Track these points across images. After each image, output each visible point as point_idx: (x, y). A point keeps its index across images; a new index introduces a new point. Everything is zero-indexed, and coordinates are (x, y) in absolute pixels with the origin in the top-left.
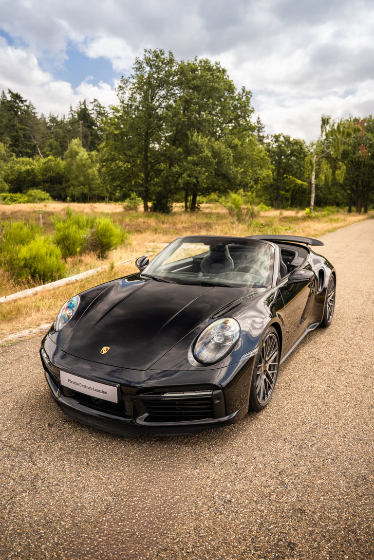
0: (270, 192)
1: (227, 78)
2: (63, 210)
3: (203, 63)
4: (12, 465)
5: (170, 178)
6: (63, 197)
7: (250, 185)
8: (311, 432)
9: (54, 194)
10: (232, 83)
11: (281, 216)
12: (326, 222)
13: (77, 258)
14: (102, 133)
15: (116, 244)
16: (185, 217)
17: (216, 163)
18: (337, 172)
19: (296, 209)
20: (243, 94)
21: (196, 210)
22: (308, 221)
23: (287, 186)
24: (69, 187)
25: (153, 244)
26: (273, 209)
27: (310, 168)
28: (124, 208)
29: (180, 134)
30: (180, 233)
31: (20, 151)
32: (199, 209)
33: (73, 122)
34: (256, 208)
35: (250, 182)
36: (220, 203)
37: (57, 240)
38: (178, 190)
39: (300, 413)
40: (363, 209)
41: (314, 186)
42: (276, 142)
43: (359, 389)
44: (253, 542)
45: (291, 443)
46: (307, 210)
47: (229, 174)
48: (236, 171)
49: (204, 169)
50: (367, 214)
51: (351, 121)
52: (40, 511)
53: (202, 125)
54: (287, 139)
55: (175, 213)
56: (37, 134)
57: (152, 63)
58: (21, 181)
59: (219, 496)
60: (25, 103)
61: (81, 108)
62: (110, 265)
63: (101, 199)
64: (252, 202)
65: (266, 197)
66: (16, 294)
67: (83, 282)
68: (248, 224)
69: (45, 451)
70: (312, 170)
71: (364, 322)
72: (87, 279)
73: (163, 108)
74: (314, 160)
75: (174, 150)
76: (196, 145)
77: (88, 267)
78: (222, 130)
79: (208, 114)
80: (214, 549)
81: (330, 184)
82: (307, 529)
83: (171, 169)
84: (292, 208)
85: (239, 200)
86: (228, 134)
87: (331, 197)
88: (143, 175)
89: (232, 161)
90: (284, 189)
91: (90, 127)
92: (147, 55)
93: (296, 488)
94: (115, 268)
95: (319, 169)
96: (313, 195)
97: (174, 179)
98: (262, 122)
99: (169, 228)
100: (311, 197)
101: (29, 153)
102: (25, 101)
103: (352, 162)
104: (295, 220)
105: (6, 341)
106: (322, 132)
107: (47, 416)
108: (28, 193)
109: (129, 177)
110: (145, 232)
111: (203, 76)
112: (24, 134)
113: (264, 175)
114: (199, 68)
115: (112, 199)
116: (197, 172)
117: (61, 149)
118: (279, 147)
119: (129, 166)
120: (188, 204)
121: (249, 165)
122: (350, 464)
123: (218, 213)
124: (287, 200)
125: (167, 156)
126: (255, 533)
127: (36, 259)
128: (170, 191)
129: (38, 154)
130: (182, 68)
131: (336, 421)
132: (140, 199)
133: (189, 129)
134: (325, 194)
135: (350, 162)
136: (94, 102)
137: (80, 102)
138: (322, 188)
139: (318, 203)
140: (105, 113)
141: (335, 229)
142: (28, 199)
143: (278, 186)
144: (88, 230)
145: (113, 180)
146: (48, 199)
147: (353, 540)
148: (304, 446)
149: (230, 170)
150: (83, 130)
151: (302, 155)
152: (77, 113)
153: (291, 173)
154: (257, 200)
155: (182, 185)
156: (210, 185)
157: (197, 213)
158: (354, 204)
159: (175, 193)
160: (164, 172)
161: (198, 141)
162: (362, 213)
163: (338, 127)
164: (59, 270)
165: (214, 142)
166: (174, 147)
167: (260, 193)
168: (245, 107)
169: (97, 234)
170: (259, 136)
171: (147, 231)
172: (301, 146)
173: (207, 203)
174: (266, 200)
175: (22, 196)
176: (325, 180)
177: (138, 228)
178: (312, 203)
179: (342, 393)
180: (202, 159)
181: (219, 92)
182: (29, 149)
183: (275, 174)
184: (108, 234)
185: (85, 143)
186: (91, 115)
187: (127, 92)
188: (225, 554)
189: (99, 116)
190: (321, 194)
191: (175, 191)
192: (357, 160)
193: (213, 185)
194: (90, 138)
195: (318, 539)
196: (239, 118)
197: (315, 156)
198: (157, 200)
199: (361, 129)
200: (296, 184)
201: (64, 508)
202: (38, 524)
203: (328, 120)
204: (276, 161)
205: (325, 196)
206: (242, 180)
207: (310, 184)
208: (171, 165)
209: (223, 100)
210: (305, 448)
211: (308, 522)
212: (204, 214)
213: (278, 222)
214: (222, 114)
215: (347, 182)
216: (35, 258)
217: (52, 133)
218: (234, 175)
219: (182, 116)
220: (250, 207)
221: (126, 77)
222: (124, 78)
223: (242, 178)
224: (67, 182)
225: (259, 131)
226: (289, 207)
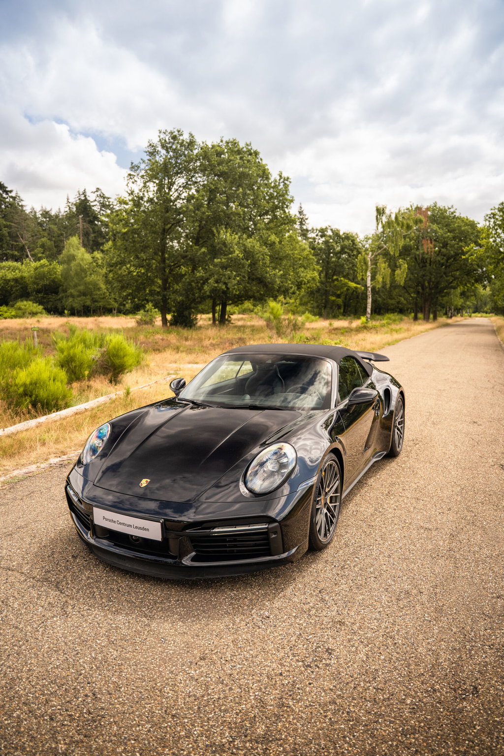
0: (317, 298)
1: (260, 162)
2: (62, 326)
3: (230, 144)
4: (38, 594)
5: (193, 284)
6: (60, 310)
7: (291, 291)
8: (354, 553)
9: (49, 307)
10: (266, 167)
11: (331, 328)
12: (386, 333)
13: (85, 383)
14: (107, 230)
15: (131, 366)
16: (212, 332)
17: (249, 265)
18: (396, 272)
19: (349, 318)
20: (280, 180)
21: (227, 322)
22: (363, 332)
23: (338, 290)
24: (67, 297)
25: (174, 365)
26: (321, 319)
27: (364, 267)
28: (137, 322)
29: (204, 230)
30: (208, 351)
31: (4, 253)
32: (229, 321)
33: (70, 216)
34: (300, 319)
35: (291, 288)
36: (256, 313)
37: (60, 362)
38: (203, 299)
39: (343, 536)
40: (431, 316)
41: (370, 289)
42: (322, 236)
43: (409, 511)
44: (291, 650)
45: (333, 565)
46: (363, 319)
47: (265, 278)
48: (274, 274)
49: (234, 273)
50: (436, 322)
51: (412, 209)
52: (74, 632)
53: (231, 219)
54: (336, 234)
55: (200, 327)
56: (25, 232)
57: (169, 145)
58: (6, 291)
59: (257, 614)
60: (10, 195)
61: (80, 199)
62: (125, 391)
63: (107, 311)
64: (296, 311)
65: (312, 304)
66: (16, 426)
67: (94, 411)
68: (289, 338)
69: (71, 581)
70: (366, 270)
71: (421, 444)
72: (98, 407)
73: (183, 199)
74: (369, 257)
75: (197, 251)
76: (224, 244)
77: (98, 393)
78: (255, 224)
79: (238, 205)
80: (253, 657)
81: (389, 286)
82: (346, 637)
83: (194, 274)
84: (345, 318)
85: (278, 310)
86: (263, 229)
87: (393, 302)
88: (160, 282)
89: (268, 262)
90: (334, 294)
91: (91, 222)
92: (162, 136)
93: (336, 604)
94: (131, 394)
95: (375, 268)
96: (370, 301)
97: (198, 286)
98: (305, 213)
99: (194, 345)
100: (367, 304)
101: (15, 256)
102: (11, 191)
103: (416, 259)
104: (348, 331)
105: (11, 478)
106: (378, 224)
107: (70, 548)
108: (15, 306)
109: (143, 283)
110: (165, 351)
111: (231, 160)
112: (9, 233)
113: (308, 278)
114: (226, 150)
115: (122, 311)
116: (227, 276)
117: (55, 250)
118: (326, 242)
119: (143, 271)
120: (216, 315)
121: (290, 266)
122: (394, 581)
123: (253, 326)
124: (339, 307)
125: (188, 257)
126: (293, 643)
127: (38, 385)
128: (194, 300)
129: (27, 256)
130: (205, 152)
131: (381, 542)
132: (157, 310)
133: (215, 225)
134: (384, 299)
135: (414, 259)
136: (97, 191)
137: (79, 192)
138: (380, 291)
139: (377, 310)
140: (109, 205)
141: (397, 341)
142: (16, 313)
143: (326, 290)
144: (97, 349)
145: (123, 288)
146: (41, 313)
147: (390, 644)
148: (346, 567)
149: (267, 273)
150: (83, 226)
151: (355, 253)
152: (75, 205)
153: (343, 273)
154: (301, 308)
155: (208, 293)
156: (242, 292)
157: (227, 326)
158: (422, 310)
159: (200, 303)
160: (186, 277)
161: (226, 239)
162: (430, 321)
163: (396, 218)
164: (64, 397)
165: (246, 240)
166: (197, 247)
167: (305, 300)
168: (283, 195)
169: (107, 354)
170: (302, 230)
171: (167, 349)
172: (353, 241)
173: (239, 313)
174: (313, 307)
175: (8, 310)
176: (383, 282)
177: (156, 347)
178: (369, 310)
179: (390, 516)
180: (232, 261)
181: (251, 179)
182: (16, 251)
183: (323, 275)
184: (122, 354)
185: (86, 242)
186: (93, 208)
187: (139, 181)
188: (263, 660)
189: (103, 209)
190: (379, 299)
191: (199, 299)
192: (421, 256)
193: (246, 291)
194: (93, 235)
195: (356, 645)
196: (277, 209)
197: (370, 253)
198: (177, 311)
199: (424, 220)
200: (349, 288)
201: (99, 629)
202: (73, 643)
203: (383, 209)
204: (323, 260)
205: (385, 302)
206: (281, 284)
207: (366, 286)
208: (194, 268)
209: (256, 188)
210: (347, 568)
211: (347, 631)
212: (236, 327)
213: (326, 335)
214: (255, 205)
215: (410, 283)
216: (36, 384)
217: (45, 230)
218: (271, 278)
219: (206, 209)
220: (292, 317)
221: (136, 163)
222: (133, 165)
223: (282, 282)
224: (65, 291)
225: (301, 224)
226: (341, 317)
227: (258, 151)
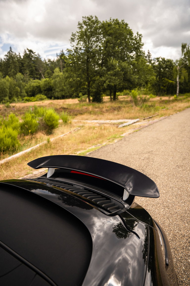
0: (155, 88)
1: (128, 28)
3: (115, 21)
5: (100, 84)
7: (143, 84)
9: (49, 96)
10: (131, 31)
11: (161, 100)
12: (186, 102)
16: (108, 104)
17: (124, 74)
19: (169, 96)
20: (137, 36)
21: (116, 99)
22: (175, 102)
23: (164, 84)
24: (55, 92)
26: (157, 96)
27: (176, 73)
31: (34, 77)
32: (117, 99)
33: (58, 61)
34: (148, 96)
35: (143, 83)
38: (105, 90)
41: (178, 83)
42: (157, 61)
46: (175, 96)
47: (131, 79)
48: (135, 78)
49: (117, 78)
54: (163, 59)
55: (104, 102)
56: (41, 68)
57: (87, 23)
58: (34, 91)
61: (61, 54)
64: (146, 94)
65: (154, 90)
68: (140, 106)
70: (177, 75)
76: (112, 65)
77: (38, 141)
81: (187, 81)
84: (167, 95)
85: (135, 93)
87: (188, 88)
88: (87, 83)
89: (132, 72)
90: (163, 86)
94: (50, 142)
95: (181, 73)
96: (178, 88)
97: (102, 84)
98: (150, 53)
99: (98, 111)
101: (38, 77)
102: (35, 53)
104: (168, 102)
106: (182, 53)
108: (36, 97)
109: (80, 85)
111: (115, 28)
112: (35, 69)
113: (151, 79)
114: (113, 24)
116: (113, 79)
118: (159, 64)
119: (79, 79)
120: (112, 97)
121: (142, 74)
123: (127, 101)
124: (165, 91)
125: (98, 72)
129: (42, 77)
130: (103, 25)
133: (108, 57)
136: (67, 50)
138: (183, 83)
139: (181, 92)
142: (36, 99)
143: (159, 84)
145: (71, 87)
146: (46, 99)
149: (131, 77)
150: (62, 64)
151: (172, 67)
152: (59, 56)
153: (166, 77)
154: (149, 92)
155: (106, 87)
157: (116, 101)
160: (97, 81)
161: (113, 63)
165: (122, 63)
167: (151, 89)
168: (139, 43)
169: (45, 120)
170: (149, 59)
172: (171, 62)
174: (154, 92)
175: (34, 98)
176: (184, 79)
178: (178, 92)
180: (115, 72)
181: (124, 36)
182: (38, 75)
183: (158, 78)
186: (66, 57)
187: (76, 41)
190: (182, 87)
191: (103, 90)
196: (136, 49)
197: (178, 67)
198: (94, 95)
200: (169, 83)
203: (185, 45)
204: (158, 71)
205: (185, 88)
206: (138, 82)
207: (176, 82)
209: (127, 40)
212: (120, 101)
213: (158, 104)
217: (49, 67)
218: (133, 79)
220: (144, 96)
221: (74, 33)
222: (73, 34)
223: (138, 81)
224: (55, 90)
225: (149, 57)
226: (165, 95)
227: (127, 23)
